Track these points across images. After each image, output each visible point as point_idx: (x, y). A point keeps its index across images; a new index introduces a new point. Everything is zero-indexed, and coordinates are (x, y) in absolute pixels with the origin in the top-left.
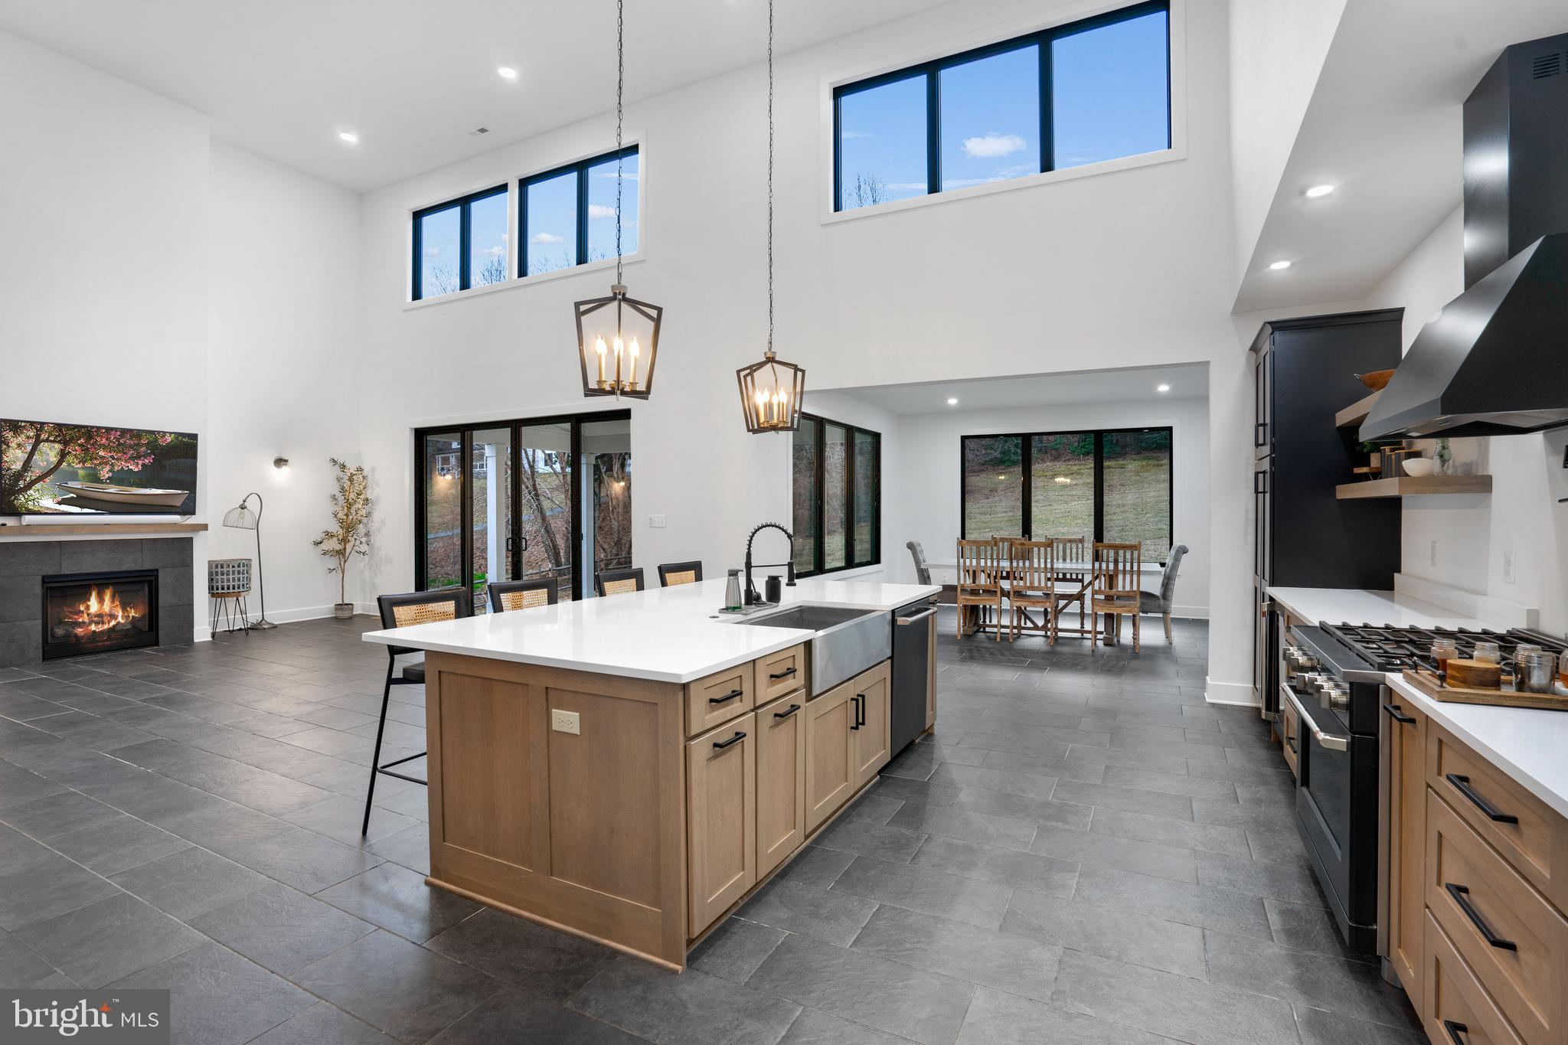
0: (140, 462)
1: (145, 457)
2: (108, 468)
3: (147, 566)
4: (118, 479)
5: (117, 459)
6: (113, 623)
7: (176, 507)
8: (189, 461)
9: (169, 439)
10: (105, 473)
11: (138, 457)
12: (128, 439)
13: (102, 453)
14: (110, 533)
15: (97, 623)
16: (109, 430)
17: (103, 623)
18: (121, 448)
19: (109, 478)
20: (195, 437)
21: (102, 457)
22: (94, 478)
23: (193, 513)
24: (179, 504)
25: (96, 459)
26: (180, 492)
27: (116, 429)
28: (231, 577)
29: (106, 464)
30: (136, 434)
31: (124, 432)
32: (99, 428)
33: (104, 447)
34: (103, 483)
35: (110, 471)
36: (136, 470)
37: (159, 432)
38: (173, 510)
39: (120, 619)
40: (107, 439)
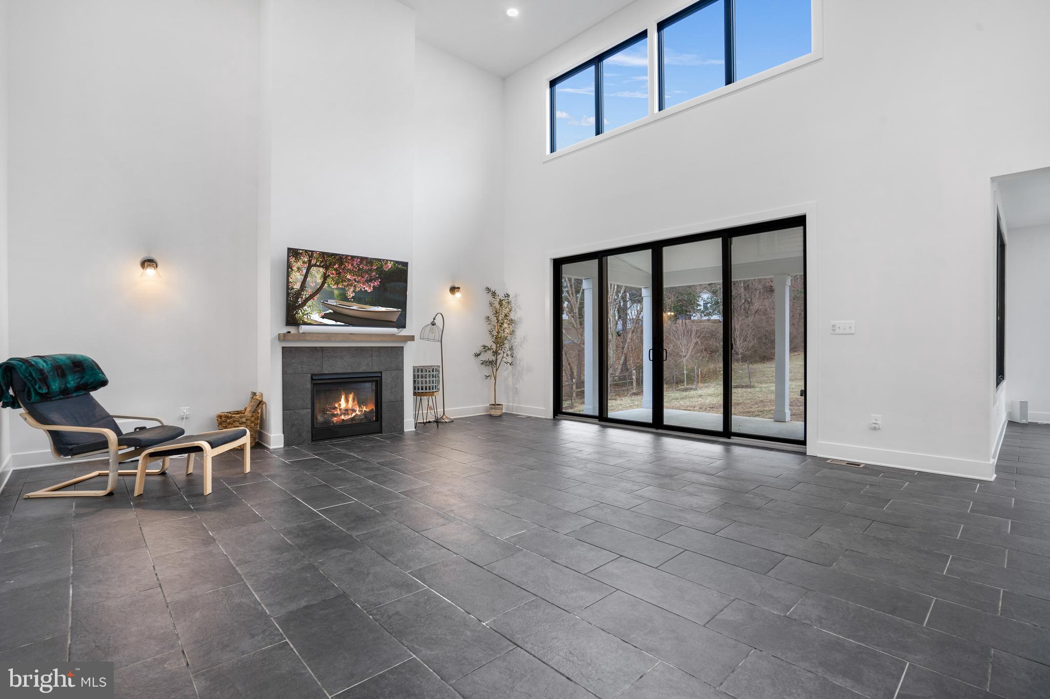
0: (372, 285)
1: (375, 281)
2: (352, 289)
3: (376, 369)
4: (360, 298)
5: (358, 282)
6: (354, 414)
7: (393, 322)
8: (402, 284)
9: (390, 265)
10: (350, 294)
11: (371, 281)
12: (365, 267)
13: (349, 277)
14: (353, 341)
15: (345, 414)
16: (353, 257)
17: (348, 414)
18: (360, 272)
19: (353, 297)
20: (405, 264)
21: (349, 280)
22: (344, 297)
23: (404, 327)
24: (395, 320)
25: (345, 281)
26: (395, 310)
27: (358, 257)
28: (428, 380)
29: (351, 285)
30: (369, 261)
31: (362, 259)
32: (347, 256)
33: (350, 271)
34: (349, 301)
35: (354, 291)
36: (369, 291)
37: (384, 260)
38: (392, 324)
39: (357, 412)
40: (352, 265)
